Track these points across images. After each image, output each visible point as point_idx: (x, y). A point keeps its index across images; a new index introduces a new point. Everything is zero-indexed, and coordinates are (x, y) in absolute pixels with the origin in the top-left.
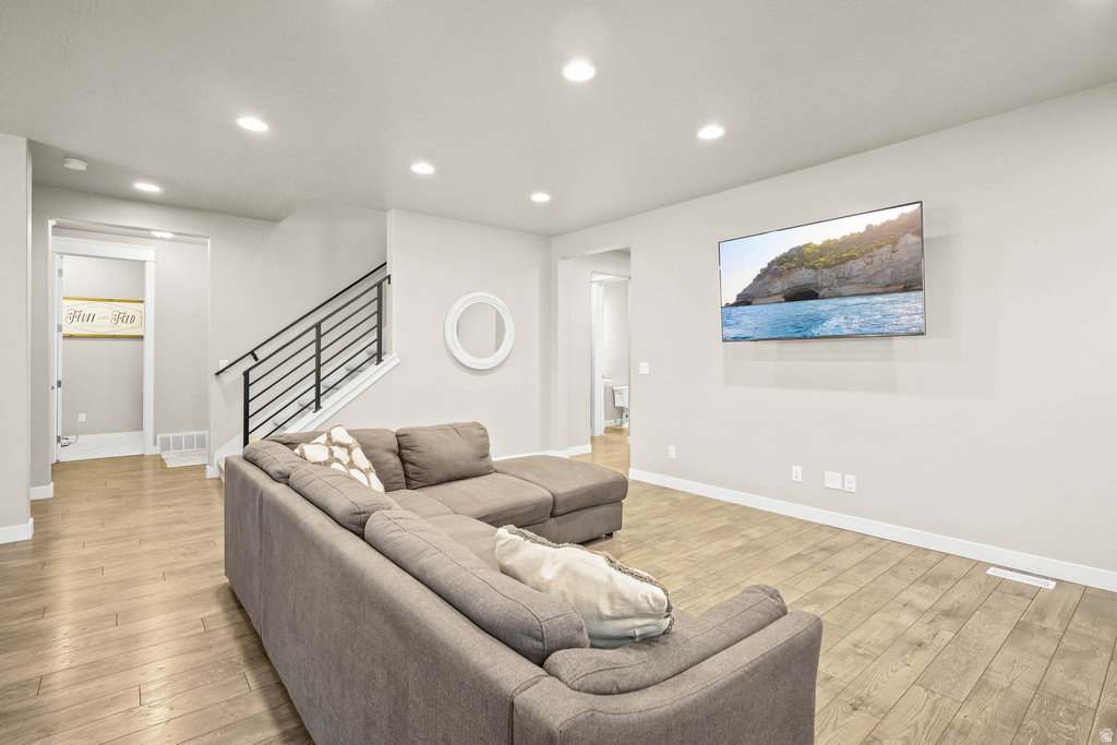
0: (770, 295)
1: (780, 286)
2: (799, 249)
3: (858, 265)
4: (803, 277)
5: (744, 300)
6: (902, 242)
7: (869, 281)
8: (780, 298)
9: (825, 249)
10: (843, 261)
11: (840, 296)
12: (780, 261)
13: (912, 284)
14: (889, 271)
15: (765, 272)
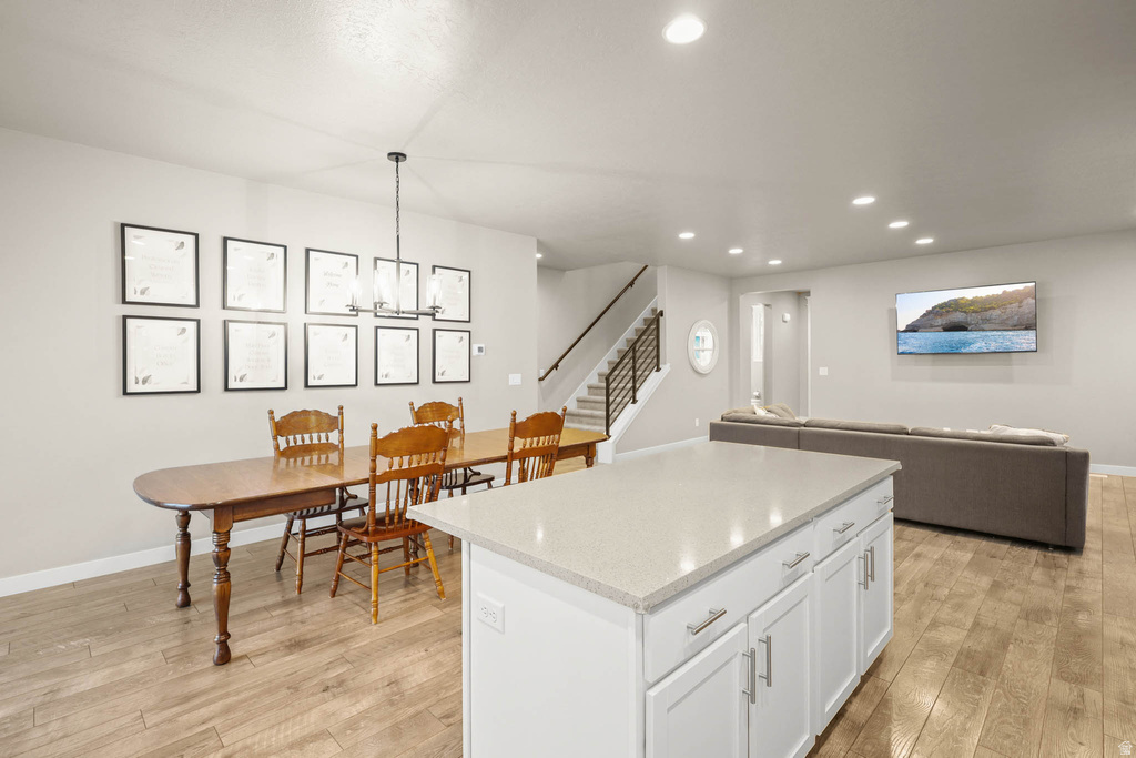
0: (932, 326)
1: (939, 321)
2: (956, 300)
3: (996, 313)
4: (958, 317)
5: (912, 328)
6: (1025, 302)
7: (1003, 322)
8: (940, 329)
9: (974, 302)
10: (986, 310)
11: (983, 330)
12: (941, 306)
13: (1030, 325)
14: (1016, 318)
15: (929, 313)
